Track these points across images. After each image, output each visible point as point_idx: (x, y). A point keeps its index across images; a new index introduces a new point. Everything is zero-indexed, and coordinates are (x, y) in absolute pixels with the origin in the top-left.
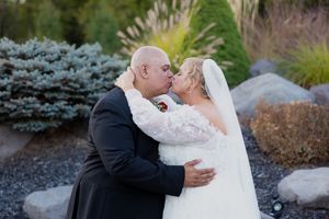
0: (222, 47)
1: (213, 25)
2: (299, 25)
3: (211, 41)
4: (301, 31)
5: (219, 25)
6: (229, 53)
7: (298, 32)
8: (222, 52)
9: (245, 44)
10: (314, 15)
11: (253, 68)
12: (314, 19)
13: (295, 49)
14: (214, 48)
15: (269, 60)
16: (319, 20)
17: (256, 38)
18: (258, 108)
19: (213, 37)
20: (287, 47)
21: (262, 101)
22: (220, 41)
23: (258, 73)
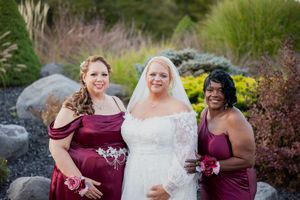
0: (16, 52)
1: (8, 33)
2: (80, 35)
3: (6, 47)
4: (83, 40)
5: (13, 33)
6: (23, 57)
7: (80, 40)
8: (16, 56)
9: (36, 50)
10: (93, 27)
11: (43, 70)
12: (93, 31)
13: (78, 55)
14: (9, 52)
15: (56, 64)
16: (97, 31)
17: (45, 44)
18: (48, 102)
19: (8, 44)
20: (71, 52)
21: (51, 96)
22: (15, 47)
23: (48, 74)
